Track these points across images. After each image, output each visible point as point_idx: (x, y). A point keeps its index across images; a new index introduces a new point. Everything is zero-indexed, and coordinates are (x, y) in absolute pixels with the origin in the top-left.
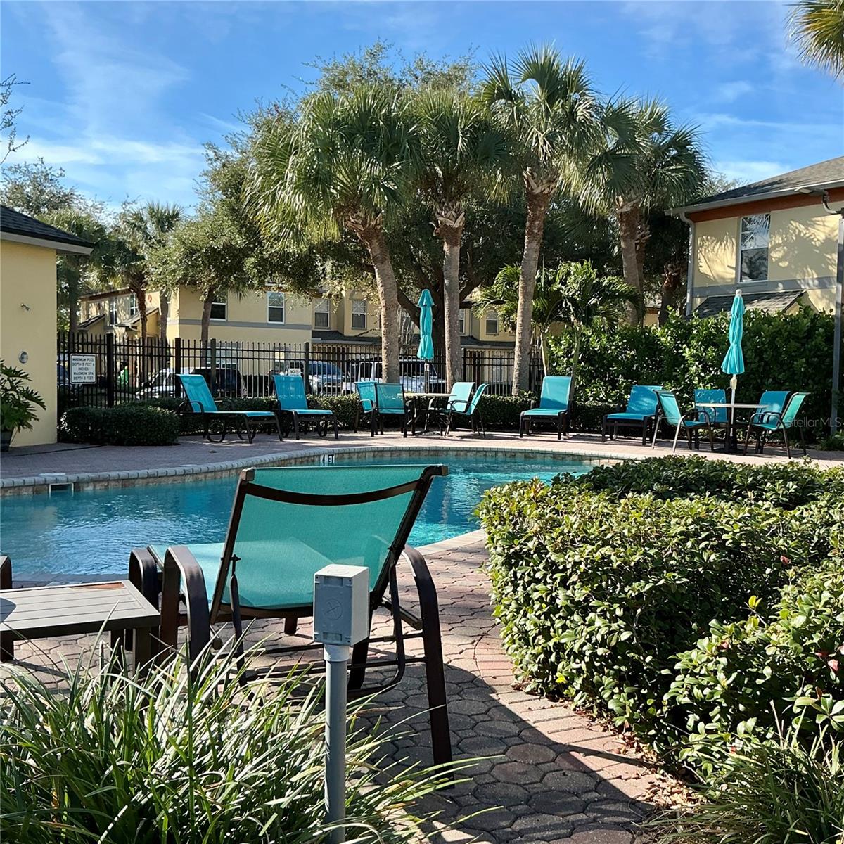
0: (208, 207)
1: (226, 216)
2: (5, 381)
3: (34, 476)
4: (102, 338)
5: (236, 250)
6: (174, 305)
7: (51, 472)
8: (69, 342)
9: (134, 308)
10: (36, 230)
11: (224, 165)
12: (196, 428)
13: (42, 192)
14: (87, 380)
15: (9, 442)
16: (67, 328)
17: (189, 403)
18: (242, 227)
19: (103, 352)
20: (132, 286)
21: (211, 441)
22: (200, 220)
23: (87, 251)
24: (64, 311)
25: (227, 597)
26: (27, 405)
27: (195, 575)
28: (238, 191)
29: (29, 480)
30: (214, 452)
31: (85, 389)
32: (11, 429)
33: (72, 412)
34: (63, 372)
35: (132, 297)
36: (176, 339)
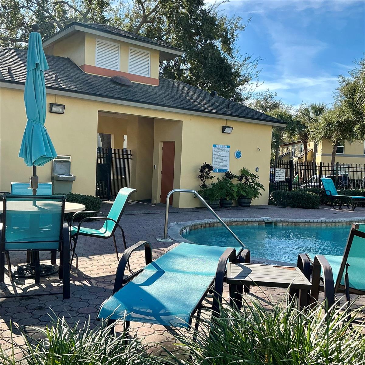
0: (338, 103)
1: (347, 107)
2: (250, 179)
3: (259, 217)
4: (289, 162)
5: (350, 122)
6: (320, 147)
7: (265, 217)
8: (275, 164)
9: (302, 149)
10: (265, 118)
11: (347, 84)
12: (327, 202)
13: (268, 103)
14: (281, 180)
15: (250, 203)
16: (274, 158)
17: (325, 191)
18: (354, 112)
19: (288, 168)
20: (302, 140)
21: (335, 209)
22: (334, 109)
23: (284, 126)
24: (273, 151)
25: (343, 282)
26: (258, 189)
27: (328, 270)
28: (353, 95)
29: (257, 219)
30: (335, 214)
31: (281, 183)
32: (251, 198)
33: (275, 192)
34: (272, 176)
35: (302, 144)
36: (320, 162)
